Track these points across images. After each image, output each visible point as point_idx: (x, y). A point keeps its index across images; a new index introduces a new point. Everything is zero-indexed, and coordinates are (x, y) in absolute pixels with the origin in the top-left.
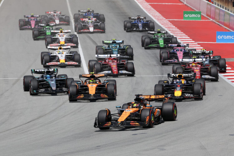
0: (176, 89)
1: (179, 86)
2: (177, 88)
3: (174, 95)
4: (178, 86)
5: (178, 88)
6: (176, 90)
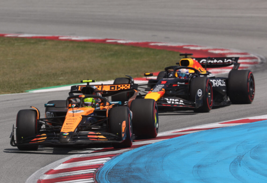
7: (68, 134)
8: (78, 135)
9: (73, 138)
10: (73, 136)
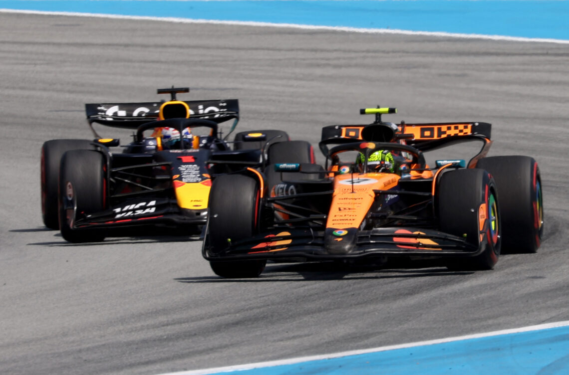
0: (179, 172)
1: (190, 159)
2: (182, 168)
3: (176, 205)
4: (185, 159)
5: (190, 170)
6: (180, 179)
7: (345, 233)
8: (371, 236)
9: (358, 243)
10: (358, 239)
